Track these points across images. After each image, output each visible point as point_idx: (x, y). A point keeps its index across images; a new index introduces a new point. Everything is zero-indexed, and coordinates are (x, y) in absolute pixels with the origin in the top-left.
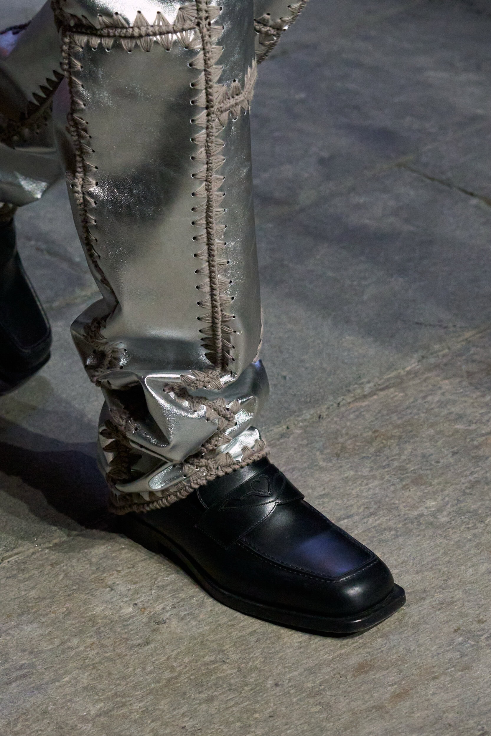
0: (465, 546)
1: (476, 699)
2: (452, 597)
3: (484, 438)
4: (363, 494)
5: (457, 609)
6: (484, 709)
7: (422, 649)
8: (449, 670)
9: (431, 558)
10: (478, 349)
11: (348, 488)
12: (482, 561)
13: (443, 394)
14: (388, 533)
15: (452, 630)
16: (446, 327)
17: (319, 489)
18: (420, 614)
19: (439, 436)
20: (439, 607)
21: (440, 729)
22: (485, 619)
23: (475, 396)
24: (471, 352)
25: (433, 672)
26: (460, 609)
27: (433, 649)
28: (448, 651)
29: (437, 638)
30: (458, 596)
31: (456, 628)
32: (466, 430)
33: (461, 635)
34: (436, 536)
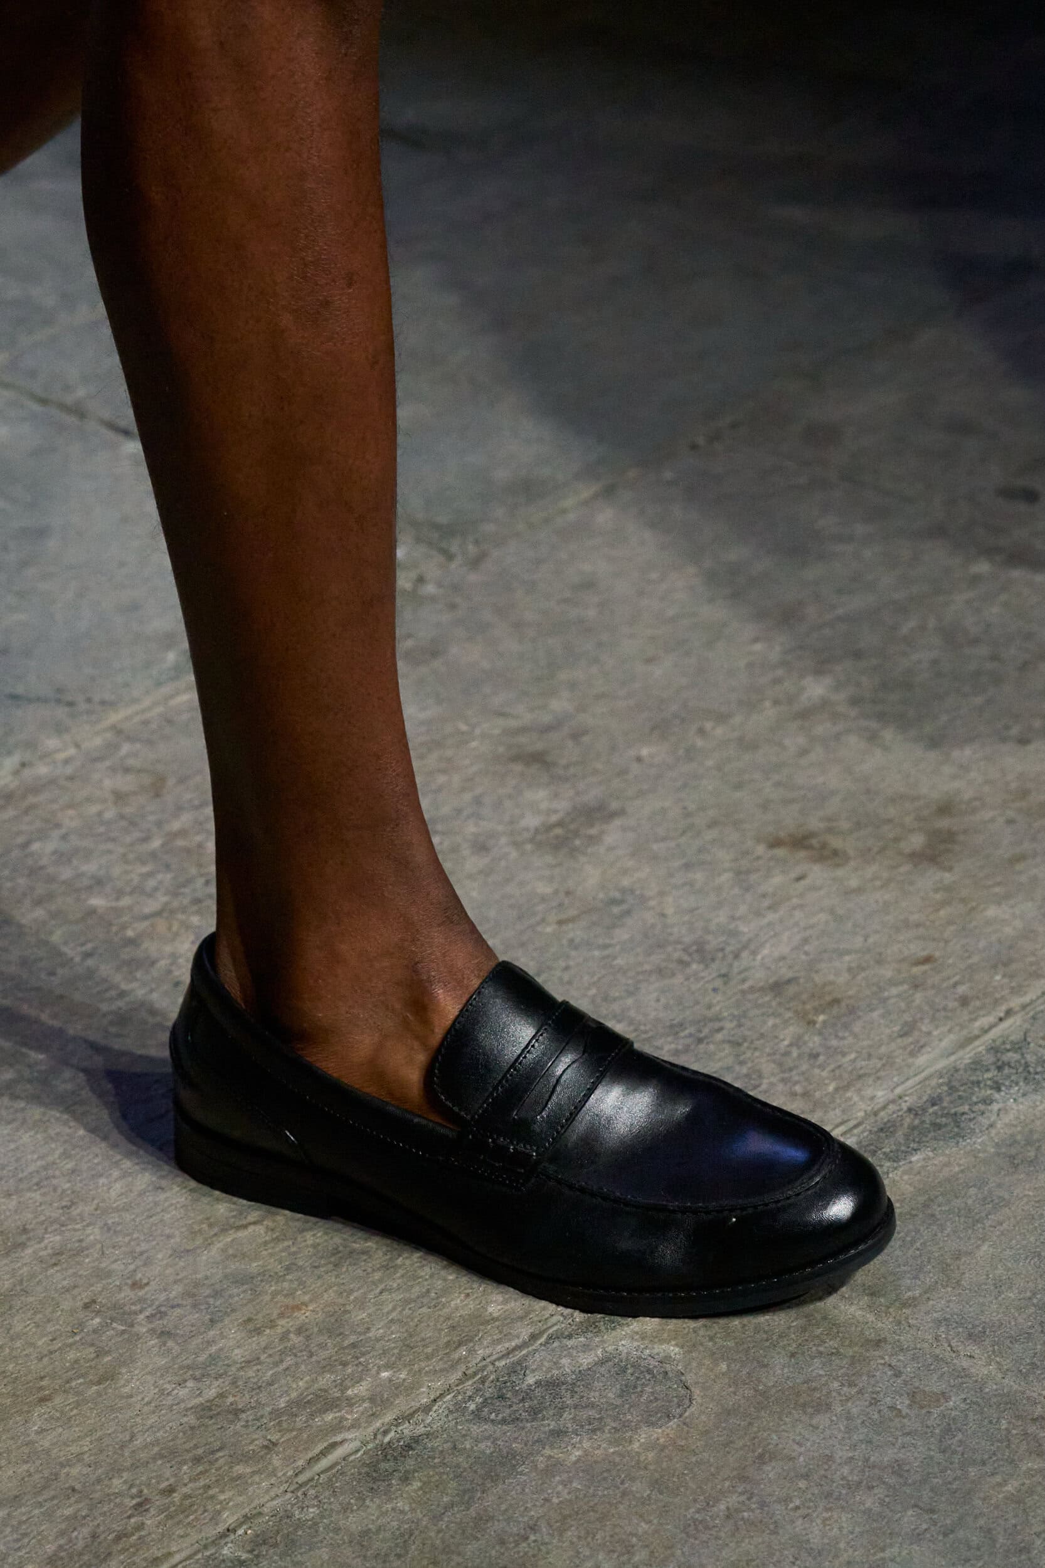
1: (128, 1438)
2: (80, 1241)
3: (146, 924)
5: (89, 1262)
6: (143, 1455)
7: (18, 1344)
8: (73, 1384)
9: (39, 1163)
10: (138, 746)
13: (64, 837)
15: (79, 1304)
16: (71, 704)
18: (13, 1276)
19: (53, 922)
20: (53, 1261)
21: (53, 1498)
22: (145, 1281)
23: (128, 839)
24: (123, 752)
25: (41, 1388)
26: (96, 1263)
27: (40, 1343)
28: (70, 1345)
29: (49, 1321)
30: (92, 1237)
31: (87, 1301)
32: (112, 908)
33: (98, 1313)
34: (48, 1121)
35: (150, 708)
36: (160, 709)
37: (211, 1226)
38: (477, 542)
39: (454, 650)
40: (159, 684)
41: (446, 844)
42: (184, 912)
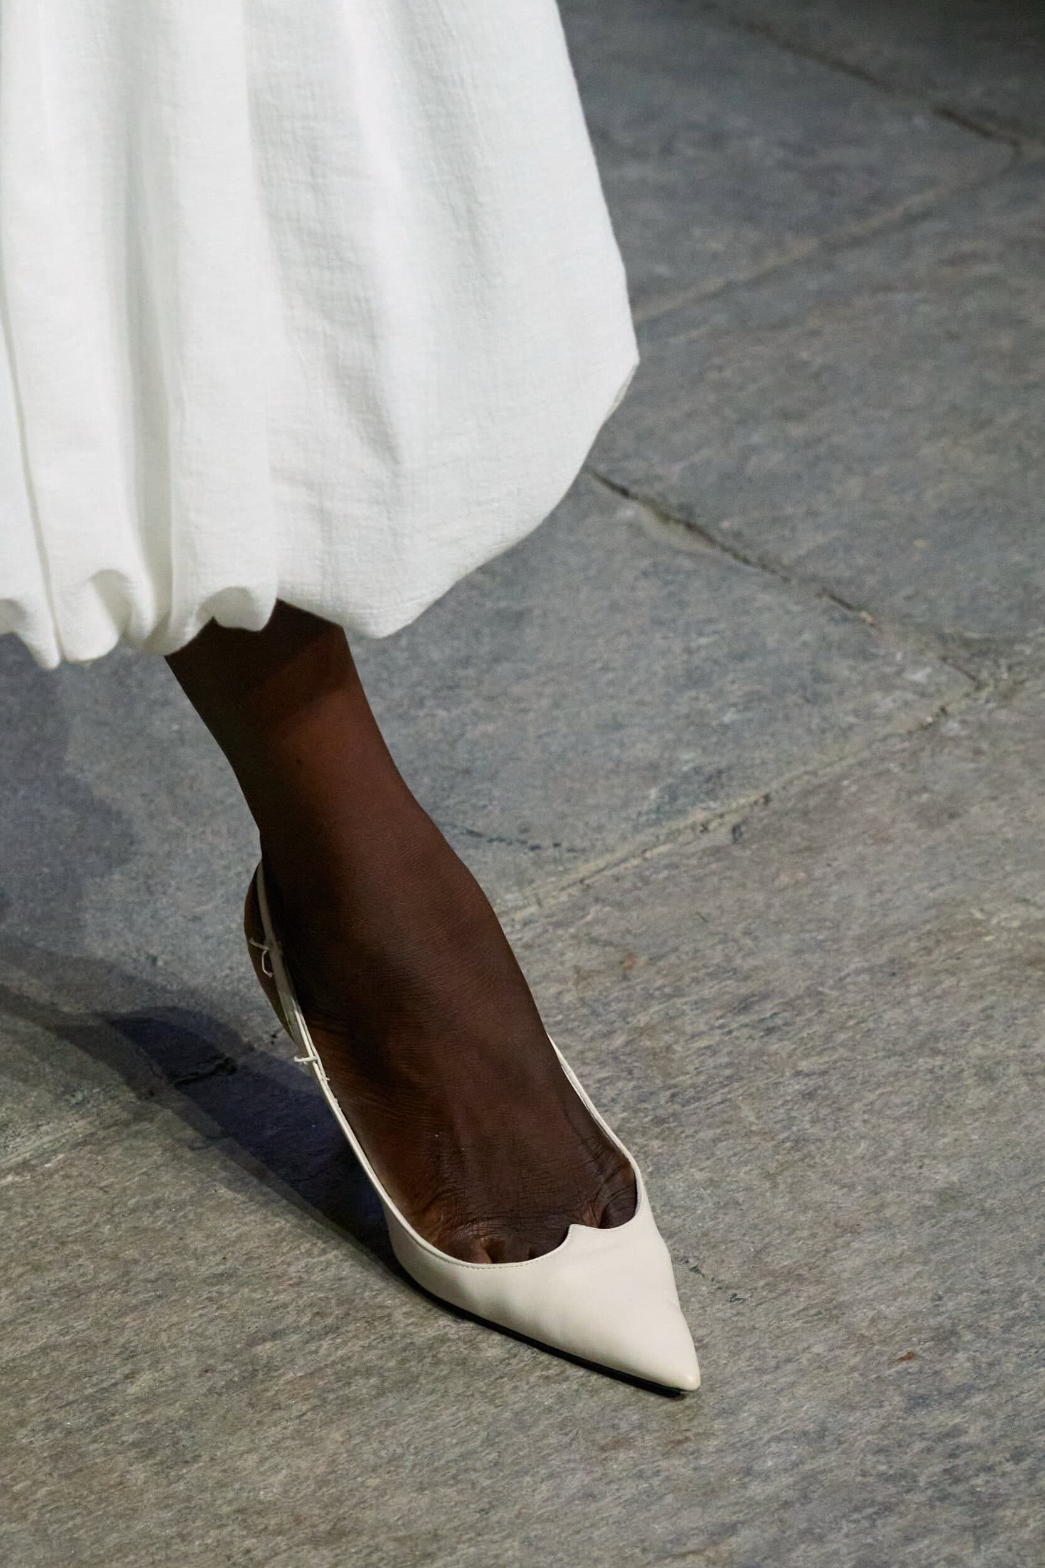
0: (536, 1422)
2: (497, 1557)
4: (313, 1278)
9: (457, 1450)
10: (608, 909)
11: (279, 1260)
12: (572, 1465)
14: (362, 1382)
16: (533, 848)
17: (213, 1260)
23: (589, 1033)
24: (589, 918)
30: (510, 1553)
34: (472, 1395)
35: (625, 860)
36: (635, 862)
37: (644, 1550)
38: (1010, 668)
39: (975, 810)
40: (636, 829)
41: (947, 1068)
42: (644, 1134)
